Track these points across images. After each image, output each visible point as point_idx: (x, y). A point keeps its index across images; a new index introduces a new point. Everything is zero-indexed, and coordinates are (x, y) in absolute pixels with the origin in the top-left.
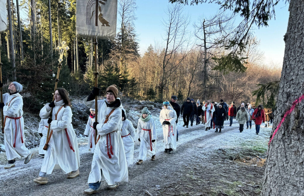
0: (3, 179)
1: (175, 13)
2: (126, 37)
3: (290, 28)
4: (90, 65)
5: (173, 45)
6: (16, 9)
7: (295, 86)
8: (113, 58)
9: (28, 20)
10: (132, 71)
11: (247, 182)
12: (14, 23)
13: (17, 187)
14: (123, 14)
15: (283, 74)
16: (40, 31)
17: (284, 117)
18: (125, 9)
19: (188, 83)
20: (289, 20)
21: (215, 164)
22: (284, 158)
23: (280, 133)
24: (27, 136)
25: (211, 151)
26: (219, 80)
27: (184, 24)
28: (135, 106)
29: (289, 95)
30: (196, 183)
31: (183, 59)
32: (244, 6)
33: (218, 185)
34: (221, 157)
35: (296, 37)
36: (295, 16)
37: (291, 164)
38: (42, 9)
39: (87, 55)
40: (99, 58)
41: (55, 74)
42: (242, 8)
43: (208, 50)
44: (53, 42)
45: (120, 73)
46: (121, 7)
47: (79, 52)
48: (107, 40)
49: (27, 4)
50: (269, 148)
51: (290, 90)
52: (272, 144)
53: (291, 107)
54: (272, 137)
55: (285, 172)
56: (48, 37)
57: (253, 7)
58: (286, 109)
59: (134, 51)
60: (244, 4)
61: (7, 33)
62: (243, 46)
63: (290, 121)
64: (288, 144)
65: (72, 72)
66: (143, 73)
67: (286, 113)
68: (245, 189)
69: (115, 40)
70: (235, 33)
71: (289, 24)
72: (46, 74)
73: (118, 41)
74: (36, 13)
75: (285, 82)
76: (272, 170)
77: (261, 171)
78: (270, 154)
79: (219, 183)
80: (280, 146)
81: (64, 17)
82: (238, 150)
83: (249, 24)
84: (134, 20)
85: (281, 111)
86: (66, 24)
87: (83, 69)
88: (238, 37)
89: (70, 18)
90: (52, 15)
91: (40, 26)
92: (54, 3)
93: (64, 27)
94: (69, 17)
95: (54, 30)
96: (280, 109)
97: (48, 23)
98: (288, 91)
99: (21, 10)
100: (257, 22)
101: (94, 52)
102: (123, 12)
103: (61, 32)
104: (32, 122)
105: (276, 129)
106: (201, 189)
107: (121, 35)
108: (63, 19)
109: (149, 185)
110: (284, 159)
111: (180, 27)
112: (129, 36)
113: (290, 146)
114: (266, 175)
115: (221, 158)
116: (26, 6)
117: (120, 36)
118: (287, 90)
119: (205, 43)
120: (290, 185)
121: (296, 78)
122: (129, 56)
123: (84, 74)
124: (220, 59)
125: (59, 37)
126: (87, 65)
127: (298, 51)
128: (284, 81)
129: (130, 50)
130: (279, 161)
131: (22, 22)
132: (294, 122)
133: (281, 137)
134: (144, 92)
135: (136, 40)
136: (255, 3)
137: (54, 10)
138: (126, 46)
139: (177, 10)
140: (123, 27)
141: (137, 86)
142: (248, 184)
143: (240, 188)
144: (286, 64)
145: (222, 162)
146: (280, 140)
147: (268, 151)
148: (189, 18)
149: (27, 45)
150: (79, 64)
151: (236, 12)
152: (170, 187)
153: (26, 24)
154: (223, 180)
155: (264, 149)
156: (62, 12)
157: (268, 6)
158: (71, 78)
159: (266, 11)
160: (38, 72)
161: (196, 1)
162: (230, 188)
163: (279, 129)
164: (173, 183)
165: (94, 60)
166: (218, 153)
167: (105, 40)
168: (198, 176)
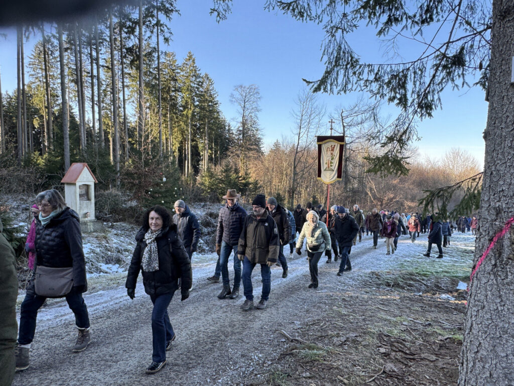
0: (105, 309)
1: (308, 103)
2: (247, 133)
3: (493, 123)
4: (205, 165)
5: (305, 141)
6: (123, 104)
7: (507, 199)
8: (232, 157)
9: (135, 116)
10: (254, 172)
11: (414, 318)
12: (119, 119)
13: (122, 320)
14: (244, 106)
15: (488, 183)
17: (494, 240)
18: (247, 100)
21: (368, 292)
22: (498, 298)
23: (489, 262)
25: (362, 275)
26: (363, 182)
27: (319, 116)
29: (498, 211)
30: (347, 320)
32: (401, 94)
33: (376, 322)
35: (504, 134)
37: (509, 307)
38: (151, 102)
39: (201, 153)
40: (216, 158)
41: (165, 177)
42: (398, 96)
43: (349, 145)
44: (162, 140)
45: (240, 175)
46: (242, 97)
47: (192, 151)
48: (225, 136)
49: (134, 98)
51: (500, 204)
52: (477, 277)
53: (503, 227)
54: (476, 267)
55: (500, 318)
57: (412, 95)
58: (495, 230)
59: (257, 147)
60: (401, 91)
61: (111, 131)
63: (503, 247)
64: (503, 278)
65: (183, 174)
67: (497, 236)
68: (412, 328)
69: (234, 136)
70: (393, 127)
72: (156, 178)
73: (238, 137)
74: (145, 107)
75: (491, 193)
76: (480, 315)
77: (430, 302)
79: (377, 319)
80: (490, 281)
81: (176, 111)
82: (395, 273)
84: (257, 112)
85: (487, 232)
86: (177, 119)
87: (196, 170)
88: (396, 132)
90: (162, 110)
92: (165, 96)
93: (175, 122)
94: (182, 111)
95: (164, 126)
98: (497, 205)
99: (128, 104)
100: (418, 114)
101: (210, 151)
102: (244, 104)
103: (172, 129)
105: (481, 256)
106: (355, 327)
107: (241, 129)
108: (176, 113)
109: (285, 321)
111: (314, 120)
112: (251, 130)
113: (505, 281)
114: (470, 320)
115: (375, 284)
116: (134, 100)
117: (240, 131)
118: (495, 203)
120: (509, 336)
121: (508, 189)
122: (251, 154)
123: (197, 177)
124: (374, 159)
125: (170, 134)
126: (200, 166)
127: (509, 153)
128: (489, 192)
129: (252, 147)
130: (490, 302)
131: (128, 118)
132: (510, 248)
133: (490, 268)
135: (259, 135)
136: (414, 90)
137: (165, 104)
138: (248, 143)
139: (309, 99)
140: (244, 121)
142: (415, 321)
143: (406, 325)
144: (491, 169)
145: (377, 289)
146: (489, 273)
148: (324, 109)
149: (133, 144)
150: (192, 164)
151: (390, 102)
152: (314, 324)
153: (133, 120)
154: (382, 315)
155: (429, 272)
156: (174, 106)
157: (431, 94)
158: (182, 181)
159: (429, 99)
160: (146, 176)
161: (343, 89)
162: (393, 327)
163: (487, 257)
164: (316, 318)
165: (209, 159)
166: (370, 277)
167: (223, 136)
168: (348, 310)
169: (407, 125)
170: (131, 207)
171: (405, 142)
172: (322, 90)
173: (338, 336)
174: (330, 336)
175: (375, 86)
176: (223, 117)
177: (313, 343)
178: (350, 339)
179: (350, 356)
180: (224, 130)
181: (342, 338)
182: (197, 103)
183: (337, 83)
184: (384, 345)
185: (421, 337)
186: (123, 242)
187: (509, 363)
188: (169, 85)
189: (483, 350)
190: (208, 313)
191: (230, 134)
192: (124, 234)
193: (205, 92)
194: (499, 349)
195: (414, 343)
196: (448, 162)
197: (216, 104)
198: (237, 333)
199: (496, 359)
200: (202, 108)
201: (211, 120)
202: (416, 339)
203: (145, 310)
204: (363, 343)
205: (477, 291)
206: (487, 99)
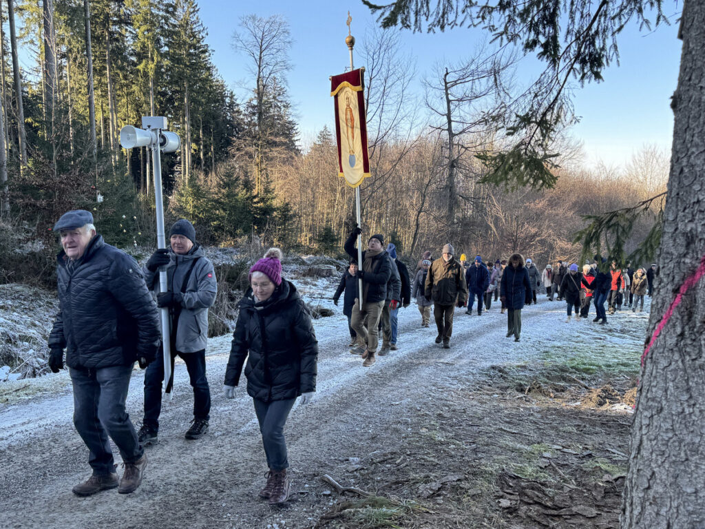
1: (382, 55)
2: (267, 111)
3: (687, 78)
4: (185, 174)
5: (377, 128)
6: (10, 47)
8: (238, 157)
9: (37, 71)
10: (281, 188)
11: (564, 445)
12: (4, 78)
13: (12, 470)
14: (260, 58)
15: (674, 189)
16: (67, 97)
17: (681, 291)
18: (266, 45)
19: (413, 214)
20: (682, 59)
21: (485, 403)
22: (684, 393)
23: (672, 330)
24: (35, 344)
25: (474, 372)
26: (482, 206)
27: (402, 80)
28: (292, 267)
29: (690, 239)
30: (445, 451)
31: (400, 159)
32: (547, 35)
33: (496, 453)
34: (497, 385)
36: (699, 48)
38: (71, 45)
39: (178, 150)
40: (206, 159)
41: (102, 195)
42: (542, 39)
43: (457, 138)
44: (96, 121)
45: (255, 192)
46: (255, 40)
48: (224, 117)
49: (34, 35)
50: (645, 368)
51: (694, 226)
52: (651, 358)
53: (696, 267)
54: (651, 341)
55: (687, 427)
56: (86, 109)
57: (566, 39)
58: (684, 273)
59: (287, 140)
60: (547, 30)
62: (549, 128)
63: (695, 302)
64: (694, 357)
65: (142, 190)
66: (309, 191)
67: (686, 283)
68: (559, 462)
69: (241, 117)
70: (529, 97)
71: (683, 69)
72: (82, 196)
73: (249, 119)
74: (57, 54)
75: (679, 208)
76: (655, 424)
78: (646, 383)
79: (498, 449)
80: (673, 363)
81: (123, 63)
82: (535, 368)
83: (562, 77)
84: (285, 71)
85: (671, 278)
86: (126, 79)
87: (169, 183)
88: (536, 107)
89: (135, 66)
90: (94, 61)
91: (66, 84)
92: (99, 32)
93: (122, 86)
94: (135, 64)
95: (100, 93)
96: (668, 272)
97: (85, 78)
98: (689, 229)
99: (22, 47)
100: (576, 72)
101: (194, 146)
102: (261, 53)
103: (115, 99)
104: (47, 311)
105: (659, 321)
106: (457, 464)
107: (256, 104)
108: (122, 68)
109: (332, 458)
110: (683, 395)
111: (393, 87)
112: (275, 107)
113: (697, 362)
115: (498, 387)
116: (34, 39)
117: (254, 107)
118: (686, 226)
119: (450, 122)
120: (700, 459)
122: (275, 152)
123: (170, 196)
124: (495, 159)
125: (111, 111)
126: (176, 174)
128: (677, 206)
129: (277, 140)
130: (672, 401)
131: (25, 74)
133: (674, 340)
134: (311, 235)
135: (291, 116)
136: (571, 28)
137: (100, 48)
138: (269, 131)
139: (384, 47)
140: (261, 87)
141: (294, 222)
142: (565, 450)
143: (549, 458)
144: (681, 163)
145: (501, 397)
146: (672, 350)
147: (642, 376)
148: (412, 66)
149: (36, 130)
151: (528, 50)
152: (384, 461)
153: (33, 79)
154: (508, 441)
155: (594, 365)
156: (118, 53)
157: (601, 36)
158: (139, 204)
159: (597, 46)
160: (62, 191)
161: (439, 22)
162: (524, 461)
163: (669, 322)
164: (389, 450)
165: (193, 161)
166: (490, 376)
167: (219, 116)
168: (448, 434)
169: (555, 93)
170: (33, 254)
171: (550, 125)
172: (399, 24)
173: (427, 480)
174: (412, 482)
175: (499, 19)
176: (220, 79)
177: (382, 494)
178: (448, 486)
179: (446, 516)
180: (223, 106)
181: (434, 484)
182: (166, 49)
183: (428, 9)
184: (507, 493)
185: (574, 478)
186: (17, 322)
187: (699, 504)
188: (107, 10)
189: (658, 484)
190: (187, 450)
191: (234, 112)
192: (19, 307)
193: (181, 26)
194: (683, 481)
195: (562, 488)
196: (636, 169)
197: (204, 52)
198: (242, 483)
199: (678, 498)
200: (176, 60)
201: (195, 84)
202: (565, 481)
203: (62, 448)
204: (471, 492)
205: (651, 381)
206: (681, 37)
